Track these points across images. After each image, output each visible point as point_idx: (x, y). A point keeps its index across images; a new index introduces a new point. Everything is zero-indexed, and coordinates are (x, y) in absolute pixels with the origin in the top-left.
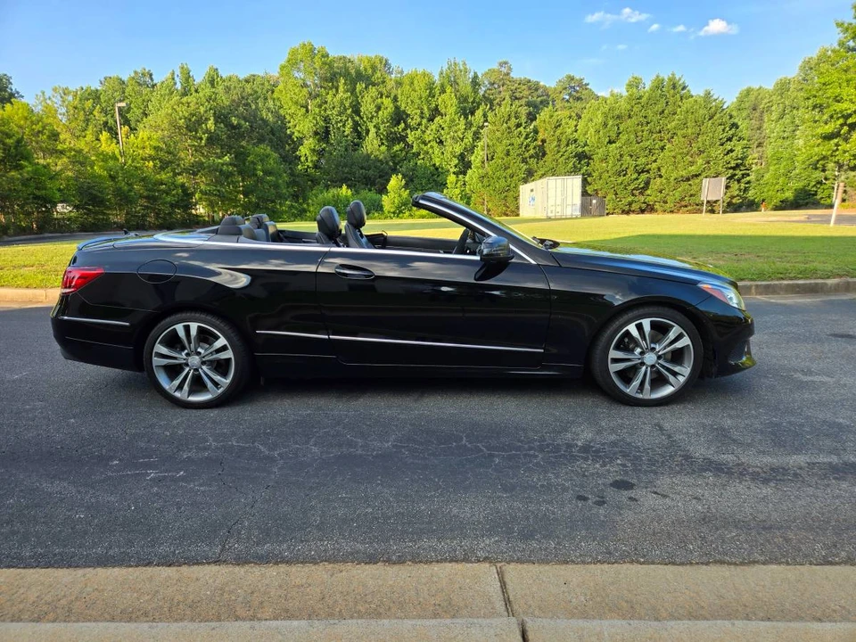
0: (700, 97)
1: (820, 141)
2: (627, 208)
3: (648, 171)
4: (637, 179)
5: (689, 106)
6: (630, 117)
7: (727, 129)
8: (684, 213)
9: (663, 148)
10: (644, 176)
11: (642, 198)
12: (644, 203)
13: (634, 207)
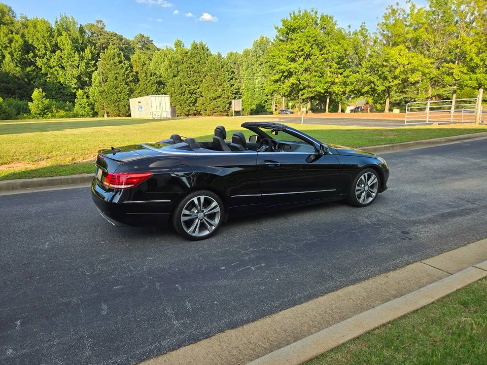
0: (216, 56)
1: (273, 83)
2: (187, 113)
3: (195, 94)
4: (191, 97)
5: (212, 60)
6: (183, 63)
7: (230, 74)
8: (215, 116)
9: (201, 81)
10: (194, 96)
11: (194, 108)
12: (196, 110)
13: (191, 112)
